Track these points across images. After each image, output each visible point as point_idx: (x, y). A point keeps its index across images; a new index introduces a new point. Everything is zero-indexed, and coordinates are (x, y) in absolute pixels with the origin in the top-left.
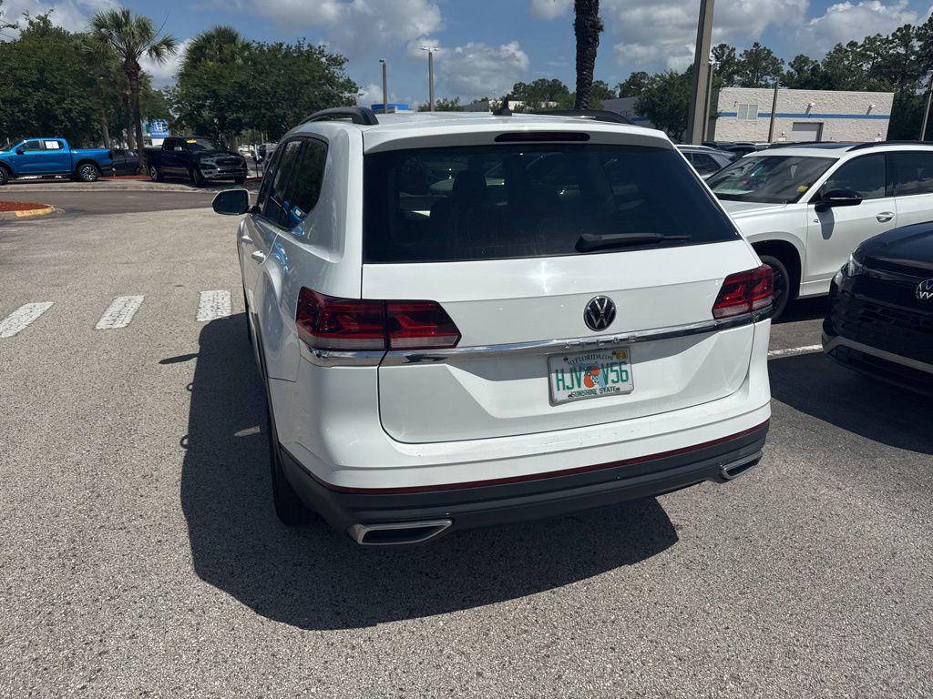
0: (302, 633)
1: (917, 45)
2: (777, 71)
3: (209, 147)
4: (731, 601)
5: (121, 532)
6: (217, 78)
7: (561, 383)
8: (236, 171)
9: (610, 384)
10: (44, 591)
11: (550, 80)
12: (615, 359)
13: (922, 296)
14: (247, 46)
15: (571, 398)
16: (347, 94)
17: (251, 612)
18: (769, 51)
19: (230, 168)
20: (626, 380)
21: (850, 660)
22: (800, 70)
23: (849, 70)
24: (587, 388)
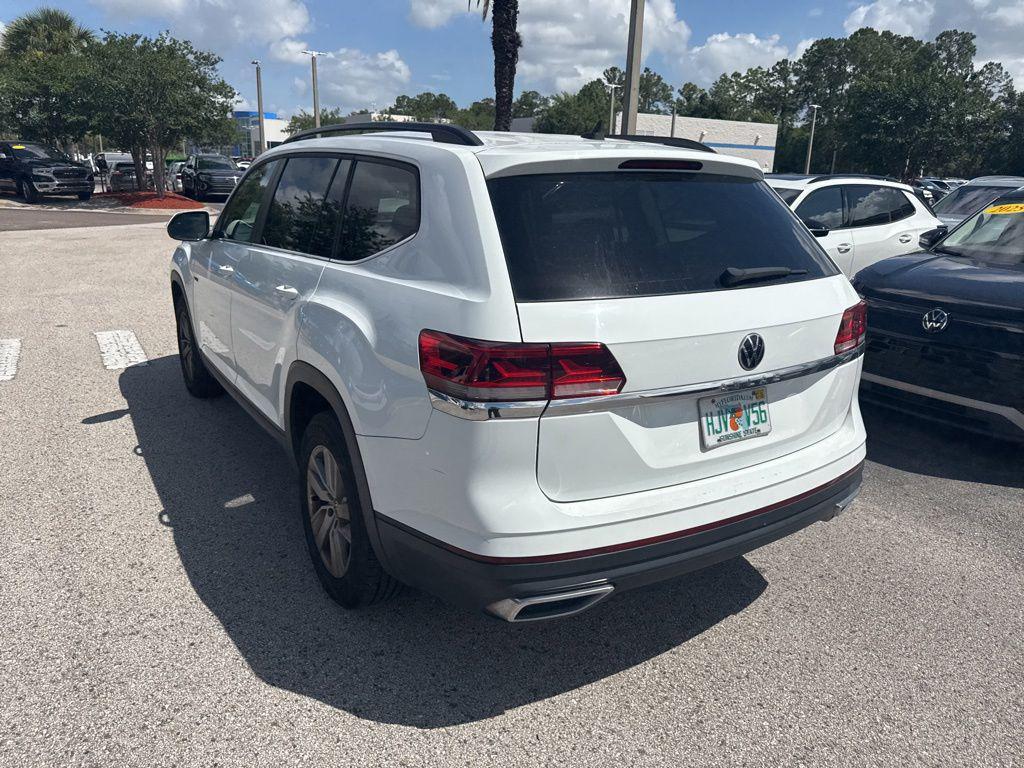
0: (423, 734)
1: (794, 79)
2: (667, 98)
3: (42, 154)
4: (846, 641)
5: (135, 638)
6: (50, 71)
7: (710, 427)
8: (79, 184)
9: (752, 426)
10: (64, 725)
11: (437, 94)
12: (755, 400)
13: (929, 326)
14: (84, 36)
15: (721, 442)
16: (220, 99)
17: (350, 718)
18: (659, 77)
19: (71, 180)
20: (765, 421)
21: (977, 686)
22: (689, 99)
23: (735, 101)
24: (733, 432)
